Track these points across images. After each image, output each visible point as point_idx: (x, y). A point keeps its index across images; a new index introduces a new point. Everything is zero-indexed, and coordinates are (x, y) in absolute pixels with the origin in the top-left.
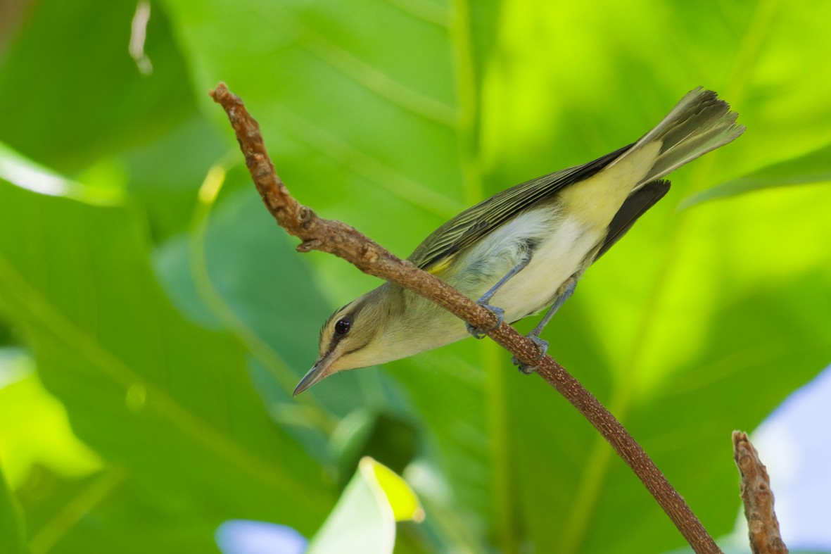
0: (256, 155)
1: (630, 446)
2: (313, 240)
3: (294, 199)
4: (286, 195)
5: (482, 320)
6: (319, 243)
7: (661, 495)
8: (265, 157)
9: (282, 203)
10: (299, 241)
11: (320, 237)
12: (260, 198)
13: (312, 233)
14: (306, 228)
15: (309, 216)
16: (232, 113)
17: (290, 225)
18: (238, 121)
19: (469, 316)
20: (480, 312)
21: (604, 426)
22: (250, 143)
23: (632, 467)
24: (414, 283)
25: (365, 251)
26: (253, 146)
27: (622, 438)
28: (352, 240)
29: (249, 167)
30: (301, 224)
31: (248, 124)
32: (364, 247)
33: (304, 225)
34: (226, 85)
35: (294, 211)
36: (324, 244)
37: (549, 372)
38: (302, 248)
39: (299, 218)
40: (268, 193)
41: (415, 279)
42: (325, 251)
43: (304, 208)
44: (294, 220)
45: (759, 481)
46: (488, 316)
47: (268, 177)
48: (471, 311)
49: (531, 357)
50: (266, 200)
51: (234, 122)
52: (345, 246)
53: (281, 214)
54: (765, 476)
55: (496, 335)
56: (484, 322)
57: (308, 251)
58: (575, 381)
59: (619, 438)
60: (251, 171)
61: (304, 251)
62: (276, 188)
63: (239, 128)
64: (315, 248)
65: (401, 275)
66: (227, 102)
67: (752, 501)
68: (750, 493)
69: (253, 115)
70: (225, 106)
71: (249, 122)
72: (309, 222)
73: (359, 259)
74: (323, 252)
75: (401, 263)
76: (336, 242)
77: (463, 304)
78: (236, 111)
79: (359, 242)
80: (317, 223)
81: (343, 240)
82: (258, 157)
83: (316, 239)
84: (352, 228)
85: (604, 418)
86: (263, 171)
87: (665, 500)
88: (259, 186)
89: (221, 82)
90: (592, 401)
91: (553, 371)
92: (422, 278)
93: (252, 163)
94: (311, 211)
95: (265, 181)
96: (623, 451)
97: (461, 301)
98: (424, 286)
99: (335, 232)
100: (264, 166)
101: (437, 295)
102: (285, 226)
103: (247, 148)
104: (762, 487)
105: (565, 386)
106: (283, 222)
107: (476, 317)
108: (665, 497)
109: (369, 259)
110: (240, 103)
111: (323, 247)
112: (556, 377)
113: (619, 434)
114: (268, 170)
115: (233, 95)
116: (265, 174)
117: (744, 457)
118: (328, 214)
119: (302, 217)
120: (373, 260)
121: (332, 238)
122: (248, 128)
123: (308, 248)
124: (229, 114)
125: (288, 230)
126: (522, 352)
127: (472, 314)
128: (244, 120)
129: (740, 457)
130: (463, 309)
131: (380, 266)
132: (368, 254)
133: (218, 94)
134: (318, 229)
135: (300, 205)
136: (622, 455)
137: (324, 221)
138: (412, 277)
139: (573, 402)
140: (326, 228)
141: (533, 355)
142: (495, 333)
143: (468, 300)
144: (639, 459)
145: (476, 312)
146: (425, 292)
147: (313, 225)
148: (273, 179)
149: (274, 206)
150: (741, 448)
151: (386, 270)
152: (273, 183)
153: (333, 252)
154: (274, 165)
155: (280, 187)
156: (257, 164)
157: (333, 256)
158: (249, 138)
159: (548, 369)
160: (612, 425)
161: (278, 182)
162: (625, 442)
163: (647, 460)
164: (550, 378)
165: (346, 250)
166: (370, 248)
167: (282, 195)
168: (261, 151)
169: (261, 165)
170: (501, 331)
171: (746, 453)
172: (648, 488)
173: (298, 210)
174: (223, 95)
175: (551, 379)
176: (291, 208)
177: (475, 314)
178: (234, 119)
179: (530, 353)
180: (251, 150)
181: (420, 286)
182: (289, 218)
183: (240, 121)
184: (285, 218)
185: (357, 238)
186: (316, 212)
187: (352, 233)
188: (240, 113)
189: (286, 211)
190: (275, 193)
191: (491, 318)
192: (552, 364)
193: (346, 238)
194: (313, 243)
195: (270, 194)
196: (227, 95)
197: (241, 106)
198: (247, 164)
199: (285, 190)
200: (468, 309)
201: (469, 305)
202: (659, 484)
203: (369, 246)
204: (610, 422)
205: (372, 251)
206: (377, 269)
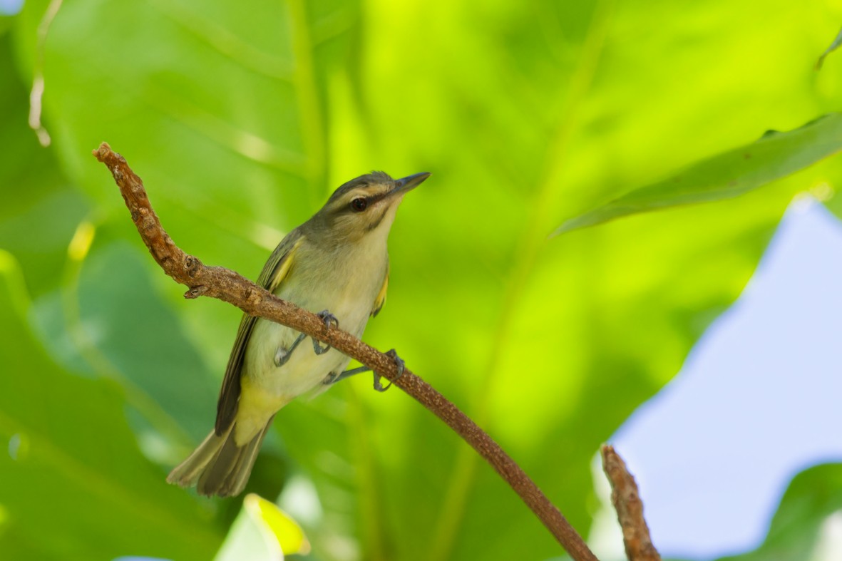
0: (141, 209)
1: (507, 463)
2: (199, 286)
3: (179, 249)
4: (171, 245)
5: (362, 353)
6: (206, 289)
7: (539, 509)
8: (150, 211)
9: (168, 254)
10: (187, 289)
11: (206, 283)
12: (147, 250)
13: (199, 279)
14: (193, 276)
15: (194, 264)
16: (116, 171)
17: (177, 273)
18: (122, 179)
19: (349, 349)
20: (360, 346)
21: (481, 446)
22: (135, 198)
23: (510, 483)
24: (296, 321)
25: (248, 294)
26: (137, 201)
27: (499, 457)
28: (236, 284)
29: (135, 221)
30: (187, 272)
31: (132, 180)
32: (247, 289)
33: (190, 273)
34: (109, 146)
35: (180, 260)
36: (210, 289)
37: (427, 399)
38: (189, 295)
39: (186, 266)
40: (154, 245)
41: (297, 317)
42: (211, 296)
43: (189, 257)
44: (180, 268)
45: (628, 491)
46: (367, 348)
47: (154, 229)
48: (351, 345)
49: (410, 385)
50: (153, 252)
51: (119, 180)
52: (230, 290)
53: (168, 264)
54: (634, 485)
55: (375, 366)
56: (364, 355)
57: (196, 297)
58: (452, 405)
59: (496, 457)
60: (137, 225)
61: (192, 298)
62: (162, 240)
63: (123, 185)
64: (201, 294)
65: (284, 315)
66: (111, 161)
67: (624, 509)
68: (621, 502)
69: (136, 171)
70: (108, 166)
71: (133, 179)
72: (195, 270)
73: (244, 301)
74: (209, 298)
75: (284, 304)
76: (221, 287)
77: (343, 338)
78: (119, 169)
79: (243, 286)
80: (203, 271)
81: (228, 285)
82: (143, 211)
83: (202, 285)
84: (236, 273)
85: (482, 438)
86: (148, 224)
87: (542, 513)
88: (145, 238)
89: (104, 143)
90: (470, 423)
91: (431, 397)
92: (304, 317)
93: (138, 217)
94: (195, 259)
95: (152, 234)
96: (500, 469)
97: (342, 336)
98: (305, 323)
99: (219, 278)
100: (149, 219)
101: (319, 332)
102: (172, 275)
103: (132, 202)
104: (632, 495)
105: (443, 410)
106: (170, 271)
107: (356, 350)
108: (543, 510)
109: (253, 302)
110: (123, 161)
111: (209, 292)
112: (434, 403)
113: (496, 453)
114: (154, 223)
115: (116, 154)
116: (151, 227)
117: (614, 468)
118: (210, 261)
119: (188, 265)
120: (257, 302)
121: (218, 284)
122: (132, 184)
123: (195, 294)
124: (113, 172)
125: (175, 278)
126: (401, 381)
127: (352, 348)
128: (127, 176)
129: (610, 467)
130: (344, 344)
131: (264, 307)
132: (252, 296)
133: (101, 154)
134: (203, 276)
135: (185, 255)
136: (500, 472)
137: (209, 268)
138: (294, 316)
139: (451, 426)
140: (211, 274)
141: (411, 382)
142: (375, 364)
143: (348, 335)
144: (516, 475)
145: (356, 345)
146: (307, 329)
147: (199, 273)
148: (158, 232)
149: (161, 256)
150: (610, 460)
151: (270, 311)
152: (159, 235)
153: (218, 297)
154: (158, 217)
155: (165, 239)
156: (142, 217)
157: (219, 300)
158: (134, 193)
159: (426, 395)
160: (489, 445)
161: (163, 233)
162: (502, 460)
163: (523, 476)
164: (429, 404)
165: (231, 294)
166: (253, 291)
167: (167, 245)
168: (146, 206)
169: (145, 218)
170: (381, 362)
171: (616, 464)
172: (526, 501)
173: (183, 259)
174: (107, 154)
175: (429, 405)
176: (177, 257)
177: (355, 347)
178: (118, 176)
179: (409, 382)
180: (136, 204)
181: (302, 324)
182: (176, 267)
183: (124, 177)
184: (172, 267)
185: (240, 282)
186: (200, 259)
187: (235, 278)
188: (123, 170)
189: (173, 262)
190: (160, 244)
191: (370, 350)
192: (430, 391)
193: (230, 283)
194: (199, 289)
195: (157, 246)
196: (110, 154)
197: (125, 163)
198: (132, 218)
199: (170, 241)
200: (349, 343)
201: (349, 339)
202: (536, 498)
203: (252, 289)
204: (488, 443)
205: (255, 294)
206: (261, 310)
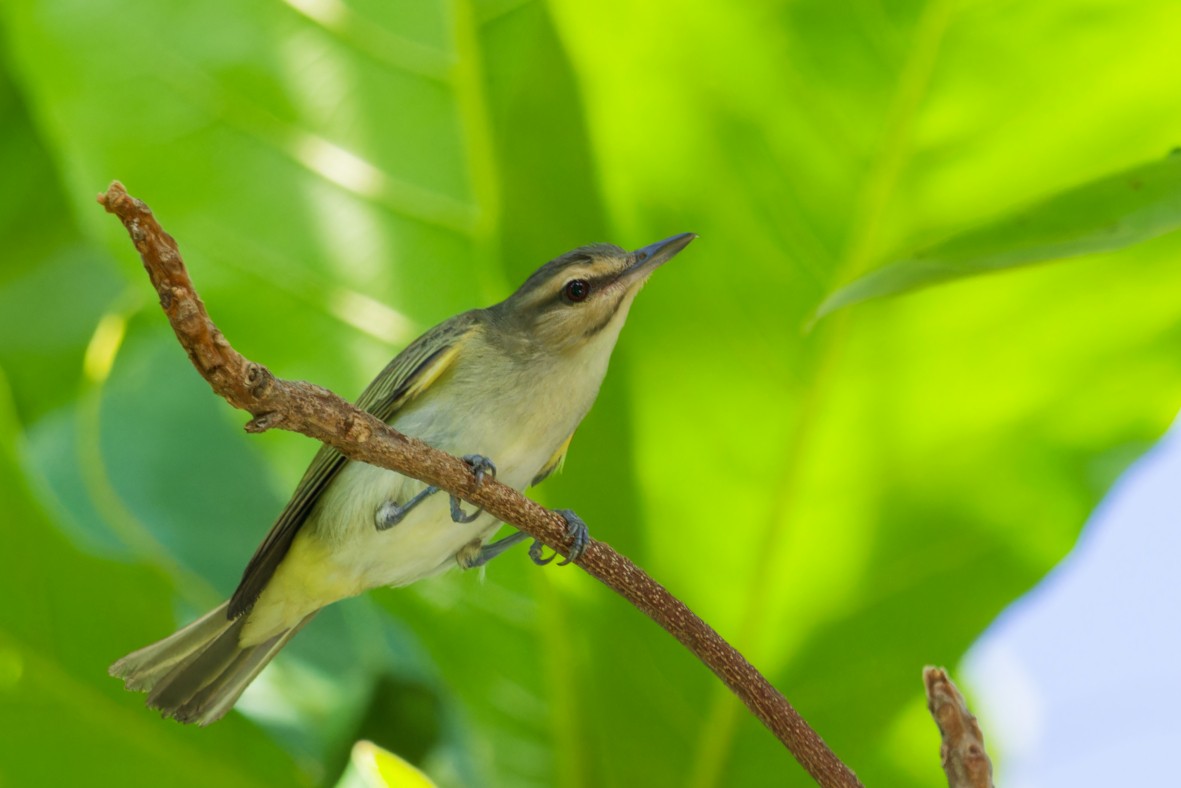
0: (174, 289)
1: (769, 698)
2: (269, 413)
3: (236, 353)
4: (224, 347)
5: (534, 520)
6: (279, 417)
7: (821, 771)
8: (190, 291)
9: (218, 360)
10: (249, 417)
11: (280, 408)
12: (184, 354)
13: (266, 402)
14: (258, 397)
15: (261, 378)
16: (135, 228)
17: (233, 392)
18: (144, 240)
19: (513, 514)
20: (530, 508)
21: (728, 671)
22: (165, 272)
23: (775, 729)
24: (427, 469)
25: (349, 425)
26: (169, 275)
27: (756, 687)
28: (329, 410)
29: (165, 307)
30: (250, 390)
31: (160, 242)
32: (348, 418)
33: (255, 391)
34: (123, 186)
35: (238, 371)
36: (286, 418)
37: (639, 593)
38: (253, 427)
39: (247, 381)
40: (197, 346)
41: (429, 463)
42: (288, 428)
43: (253, 366)
44: (238, 383)
45: (967, 741)
46: (542, 513)
47: (196, 321)
48: (517, 507)
49: (611, 572)
50: (195, 357)
51: (139, 241)
52: (320, 419)
53: (218, 377)
54: (976, 733)
55: (555, 541)
56: (538, 523)
57: (263, 430)
58: (680, 605)
59: (752, 688)
60: (169, 314)
61: (257, 431)
62: (208, 338)
63: (145, 249)
64: (273, 425)
65: (407, 459)
66: (126, 212)
67: (960, 772)
68: (955, 760)
69: (166, 229)
70: (123, 218)
71: (162, 240)
72: (262, 386)
73: (342, 438)
74: (285, 431)
75: (407, 442)
76: (304, 415)
77: (503, 497)
78: (140, 224)
79: (340, 412)
80: (275, 388)
81: (316, 411)
82: (179, 291)
83: (274, 411)
84: (328, 391)
85: (727, 657)
86: (187, 313)
87: (827, 777)
88: (182, 335)
89: (115, 182)
90: (708, 632)
91: (647, 592)
92: (440, 462)
93: (169, 302)
94: (263, 369)
95: (192, 329)
96: (758, 707)
97: (501, 493)
98: (442, 473)
99: (302, 399)
100: (188, 304)
101: (463, 487)
102: (225, 394)
103: (161, 278)
104: (973, 750)
105: (665, 613)
106: (222, 388)
107: (524, 515)
108: (827, 773)
109: (356, 438)
110: (146, 211)
111: (285, 423)
112: (651, 601)
113: (751, 682)
114: (195, 311)
115: (135, 201)
116: (191, 317)
117: (944, 705)
118: (290, 375)
119: (251, 379)
120: (362, 439)
121: (299, 409)
122: (161, 249)
123: (262, 425)
124: (130, 229)
125: (230, 400)
126: (598, 565)
127: (518, 512)
128: (153, 236)
129: (937, 706)
130: (504, 505)
131: (374, 447)
132: (355, 429)
133: (112, 199)
134: (277, 396)
135: (246, 362)
136: (758, 712)
137: (285, 384)
138: (423, 461)
139: (678, 637)
140: (287, 395)
141: (613, 568)
142: (555, 538)
143: (510, 491)
144: (784, 717)
145: (523, 508)
146: (445, 482)
147: (268, 391)
148: (202, 323)
149: (207, 364)
150: (938, 693)
151: (384, 453)
152: (204, 330)
153: (301, 430)
154: (202, 301)
155: (214, 336)
156: (177, 302)
157: (301, 436)
158: (163, 263)
159: (638, 589)
160: (740, 668)
161: (210, 327)
162: (761, 692)
163: (795, 719)
164: (642, 602)
165: (321, 424)
166: (357, 421)
167: (218, 347)
168: (183, 283)
169: (182, 304)
171: (946, 699)
172: (799, 760)
173: (243, 370)
174: (120, 200)
175: (644, 604)
176: (233, 367)
177: (522, 511)
178: (137, 235)
179: (610, 567)
180: (167, 281)
181: (437, 473)
182: (231, 381)
183: (148, 238)
184: (226, 382)
185: (336, 406)
186: (270, 370)
187: (328, 399)
188: (146, 226)
189: (226, 373)
190: (207, 346)
191: (547, 516)
192: (644, 581)
193: (319, 407)
194: (269, 418)
195: (200, 348)
196: (126, 201)
197: (148, 215)
198: (161, 303)
199: (222, 340)
200: (512, 504)
201: (513, 498)
202: (815, 752)
203: (355, 417)
204: (737, 664)
205: (360, 425)
206: (370, 451)
